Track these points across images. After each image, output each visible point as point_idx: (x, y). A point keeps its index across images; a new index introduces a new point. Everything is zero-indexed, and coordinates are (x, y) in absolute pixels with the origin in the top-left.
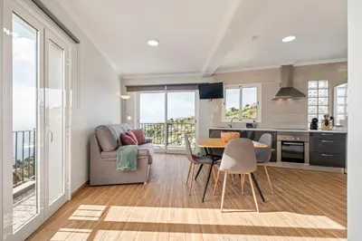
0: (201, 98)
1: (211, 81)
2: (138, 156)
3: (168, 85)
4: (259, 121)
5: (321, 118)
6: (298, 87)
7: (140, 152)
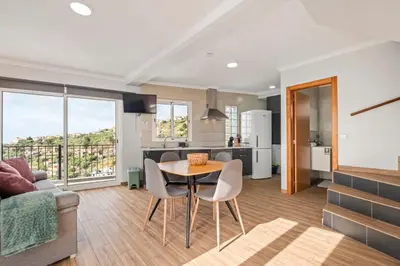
0: (125, 111)
1: (138, 91)
2: (60, 209)
3: (68, 87)
4: (190, 139)
5: (235, 136)
6: (220, 109)
7: (63, 203)
